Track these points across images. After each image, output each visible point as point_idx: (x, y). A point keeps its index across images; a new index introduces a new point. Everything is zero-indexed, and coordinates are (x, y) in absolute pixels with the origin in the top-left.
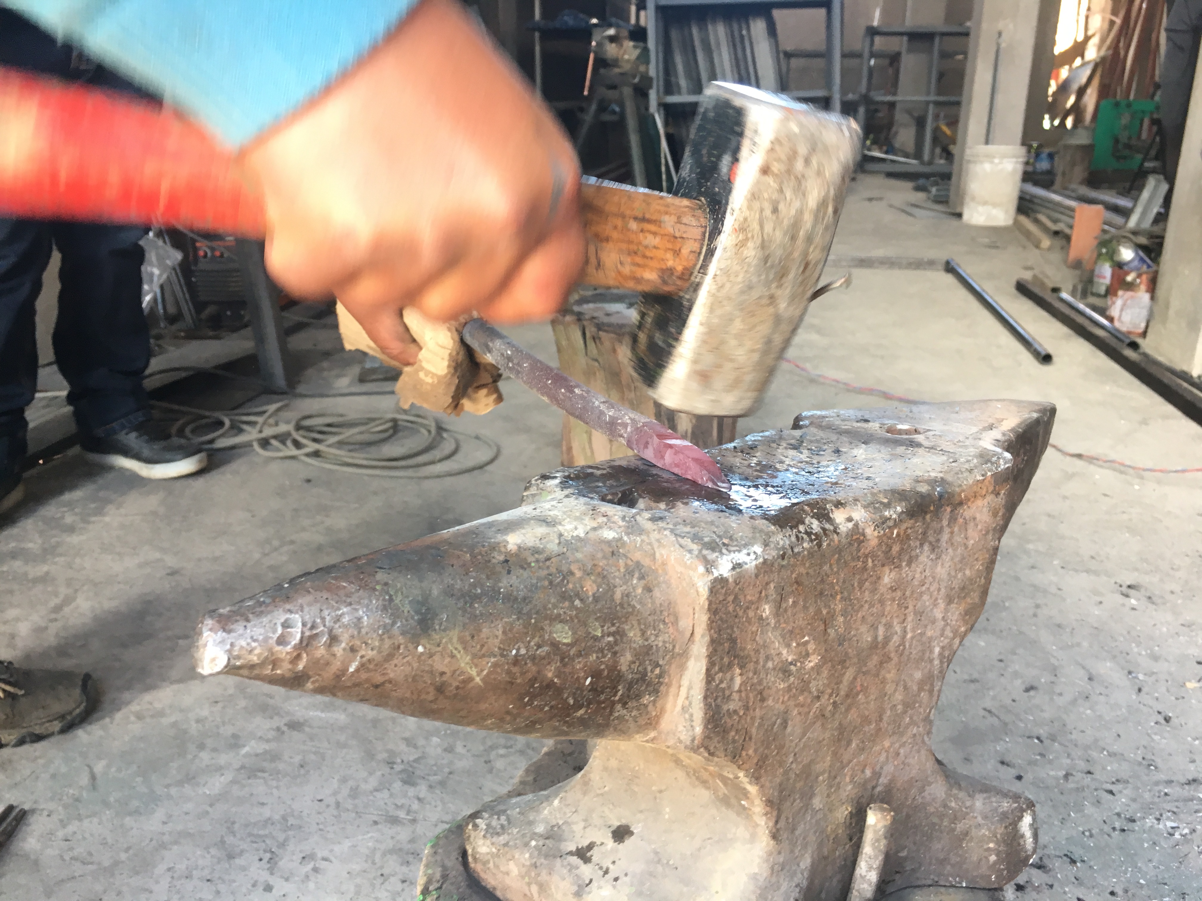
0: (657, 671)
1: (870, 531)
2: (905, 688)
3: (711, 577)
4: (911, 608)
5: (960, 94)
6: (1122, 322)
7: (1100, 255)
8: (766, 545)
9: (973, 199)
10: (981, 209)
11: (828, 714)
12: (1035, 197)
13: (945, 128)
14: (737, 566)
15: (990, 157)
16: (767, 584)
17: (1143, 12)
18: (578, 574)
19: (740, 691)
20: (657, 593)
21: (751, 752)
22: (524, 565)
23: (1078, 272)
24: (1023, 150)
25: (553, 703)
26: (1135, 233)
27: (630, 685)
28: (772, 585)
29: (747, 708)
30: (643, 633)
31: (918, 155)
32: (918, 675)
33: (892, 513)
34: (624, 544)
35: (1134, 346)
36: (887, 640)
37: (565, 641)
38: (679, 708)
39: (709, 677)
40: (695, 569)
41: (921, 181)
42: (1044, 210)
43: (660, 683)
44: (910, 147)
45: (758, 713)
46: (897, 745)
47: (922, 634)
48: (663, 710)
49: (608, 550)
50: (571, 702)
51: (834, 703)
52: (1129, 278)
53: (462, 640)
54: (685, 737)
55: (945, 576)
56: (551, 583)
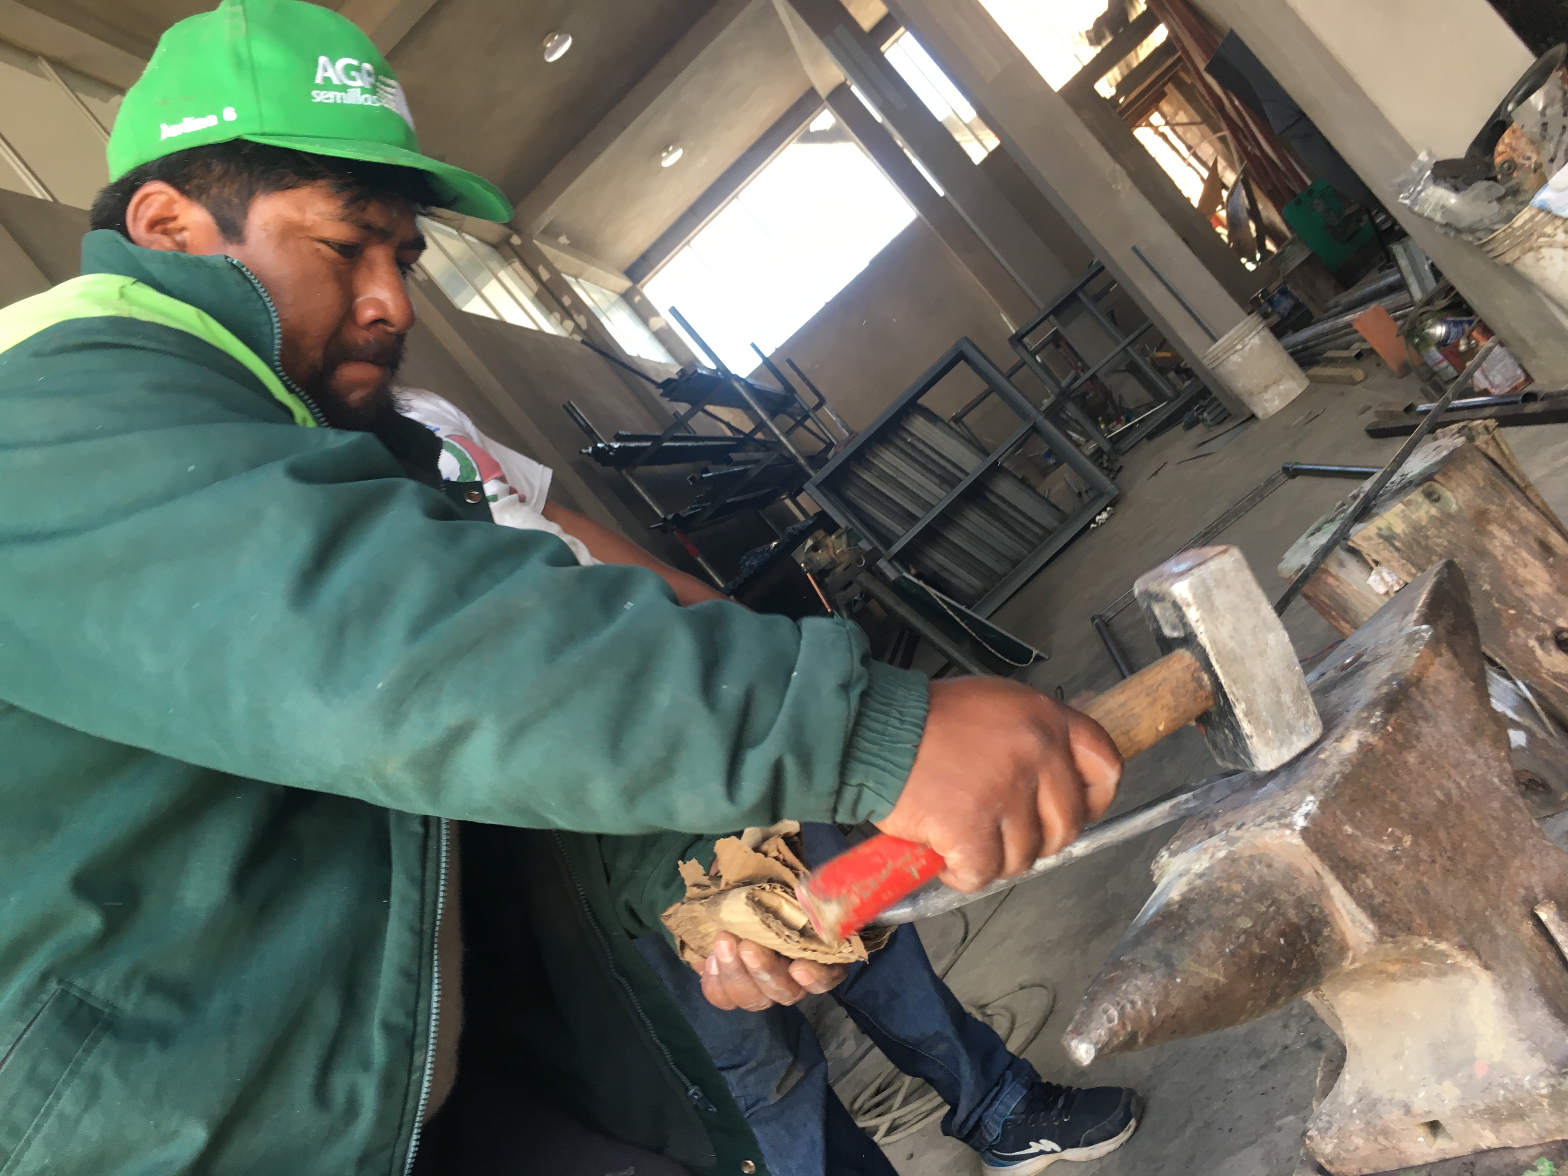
0: (1317, 910)
1: (1373, 740)
2: (1495, 818)
3: (1297, 832)
4: (1447, 765)
5: (1146, 318)
6: (1498, 386)
7: (1417, 346)
8: (1313, 792)
9: (1251, 394)
10: (1267, 396)
11: (1451, 868)
12: (1307, 341)
13: (1162, 354)
14: (1307, 815)
15: (1230, 349)
16: (1334, 813)
17: (1241, 108)
18: (1225, 885)
19: (1376, 888)
20: (1276, 865)
21: (1419, 921)
22: (1192, 901)
23: (1413, 375)
24: (1254, 318)
25: (1274, 968)
26: (1429, 302)
27: (1308, 928)
28: (1338, 812)
29: (1389, 895)
30: (1288, 892)
31: (1159, 397)
32: (1496, 805)
33: (1376, 717)
34: (1234, 852)
35: (1530, 397)
36: (1448, 796)
37: (1249, 925)
38: (1350, 924)
39: (1350, 891)
40: (1283, 836)
41: (1186, 418)
42: (1328, 345)
43: (1325, 916)
44: (1145, 396)
45: (1400, 894)
46: (1527, 860)
47: (1472, 777)
48: (1343, 934)
49: (1229, 862)
50: (1283, 961)
51: (1449, 858)
52: (1463, 347)
53: (1196, 962)
54: (1369, 938)
55: (1452, 730)
56: (1214, 899)
